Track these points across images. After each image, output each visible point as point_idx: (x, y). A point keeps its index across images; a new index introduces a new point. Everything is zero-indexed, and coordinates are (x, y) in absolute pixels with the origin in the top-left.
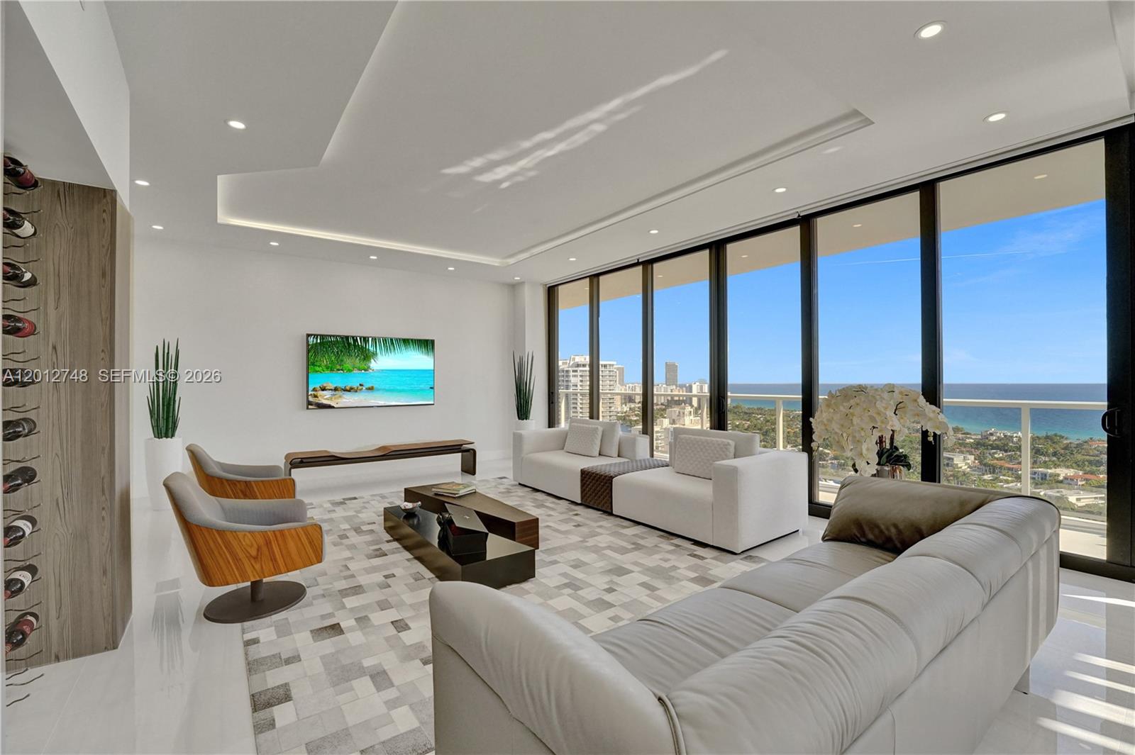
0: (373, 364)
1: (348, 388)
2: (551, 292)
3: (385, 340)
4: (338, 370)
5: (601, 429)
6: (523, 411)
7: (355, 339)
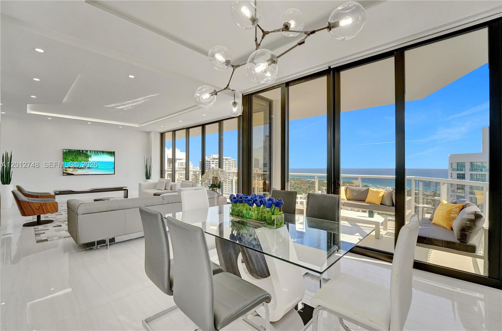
0: (90, 159)
2: (162, 135)
3: (95, 151)
4: (76, 161)
5: (166, 182)
6: (148, 176)
7: (83, 151)
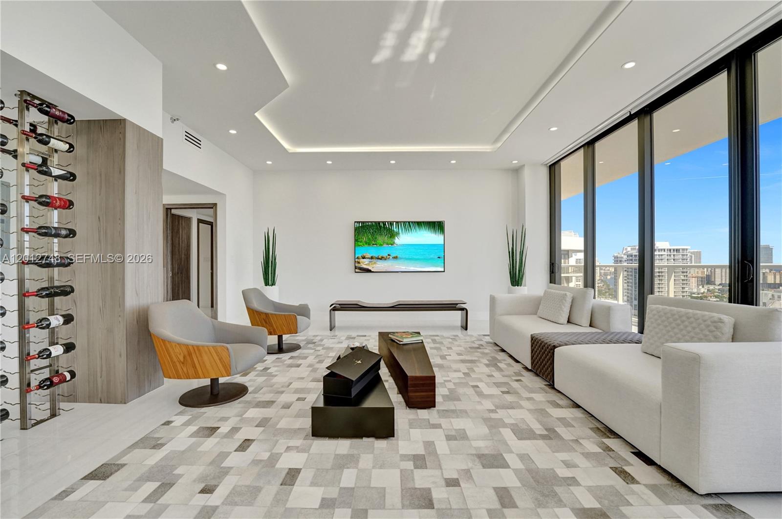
0: (397, 241)
1: (380, 257)
2: (553, 170)
3: (404, 222)
4: (374, 245)
5: (569, 296)
6: (516, 279)
7: (384, 223)
